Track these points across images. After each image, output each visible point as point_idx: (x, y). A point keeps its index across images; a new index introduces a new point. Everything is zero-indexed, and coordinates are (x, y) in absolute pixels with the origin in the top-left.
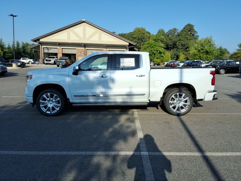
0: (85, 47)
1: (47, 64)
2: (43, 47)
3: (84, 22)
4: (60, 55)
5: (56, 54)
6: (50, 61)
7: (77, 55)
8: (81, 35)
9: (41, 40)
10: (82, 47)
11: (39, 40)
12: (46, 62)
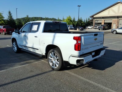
0: (118, 18)
1: (95, 29)
2: (95, 20)
3: (119, 3)
4: (103, 24)
5: (101, 23)
6: (97, 27)
7: (112, 23)
8: (117, 11)
9: (94, 17)
10: (116, 18)
11: (93, 16)
12: (95, 28)
